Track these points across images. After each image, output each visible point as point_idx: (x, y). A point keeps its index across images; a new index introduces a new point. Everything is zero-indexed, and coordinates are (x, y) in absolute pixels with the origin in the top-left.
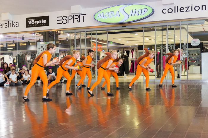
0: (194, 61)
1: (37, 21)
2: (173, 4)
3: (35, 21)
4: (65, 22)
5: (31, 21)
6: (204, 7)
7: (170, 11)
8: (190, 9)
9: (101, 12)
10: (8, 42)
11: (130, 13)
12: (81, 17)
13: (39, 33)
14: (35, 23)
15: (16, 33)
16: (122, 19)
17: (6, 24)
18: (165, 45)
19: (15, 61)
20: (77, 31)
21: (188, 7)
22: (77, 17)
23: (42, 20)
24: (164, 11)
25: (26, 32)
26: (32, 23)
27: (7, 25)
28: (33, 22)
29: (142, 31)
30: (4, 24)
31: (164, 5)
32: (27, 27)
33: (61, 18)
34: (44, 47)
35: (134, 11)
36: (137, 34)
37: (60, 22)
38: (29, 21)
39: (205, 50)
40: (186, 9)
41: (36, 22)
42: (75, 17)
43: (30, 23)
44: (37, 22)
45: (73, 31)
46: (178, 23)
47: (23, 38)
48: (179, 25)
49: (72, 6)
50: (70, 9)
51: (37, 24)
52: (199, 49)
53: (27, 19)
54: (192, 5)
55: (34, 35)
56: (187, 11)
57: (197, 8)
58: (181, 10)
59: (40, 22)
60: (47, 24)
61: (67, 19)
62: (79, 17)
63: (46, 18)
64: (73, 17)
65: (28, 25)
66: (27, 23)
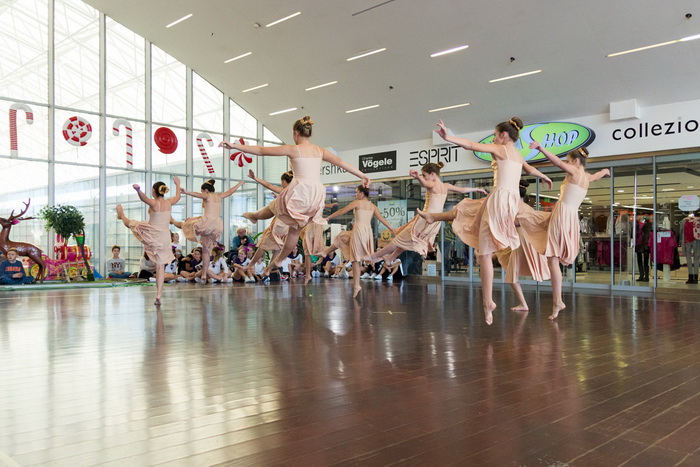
2: (636, 118)
3: (373, 162)
4: (423, 161)
5: (367, 161)
7: (630, 133)
8: (675, 128)
12: (453, 151)
14: (373, 165)
16: (527, 154)
21: (672, 124)
22: (444, 152)
23: (386, 159)
24: (617, 135)
26: (369, 166)
28: (370, 164)
31: (615, 122)
32: (361, 172)
33: (417, 155)
34: (389, 211)
35: (551, 137)
37: (416, 162)
38: (364, 162)
40: (665, 128)
41: (376, 163)
42: (442, 153)
43: (365, 166)
46: (648, 161)
53: (361, 157)
54: (680, 118)
56: (667, 133)
57: (692, 126)
58: (655, 130)
59: (381, 163)
60: (393, 167)
61: (427, 156)
62: (448, 151)
63: (392, 155)
64: (437, 152)
65: (362, 170)
66: (361, 165)
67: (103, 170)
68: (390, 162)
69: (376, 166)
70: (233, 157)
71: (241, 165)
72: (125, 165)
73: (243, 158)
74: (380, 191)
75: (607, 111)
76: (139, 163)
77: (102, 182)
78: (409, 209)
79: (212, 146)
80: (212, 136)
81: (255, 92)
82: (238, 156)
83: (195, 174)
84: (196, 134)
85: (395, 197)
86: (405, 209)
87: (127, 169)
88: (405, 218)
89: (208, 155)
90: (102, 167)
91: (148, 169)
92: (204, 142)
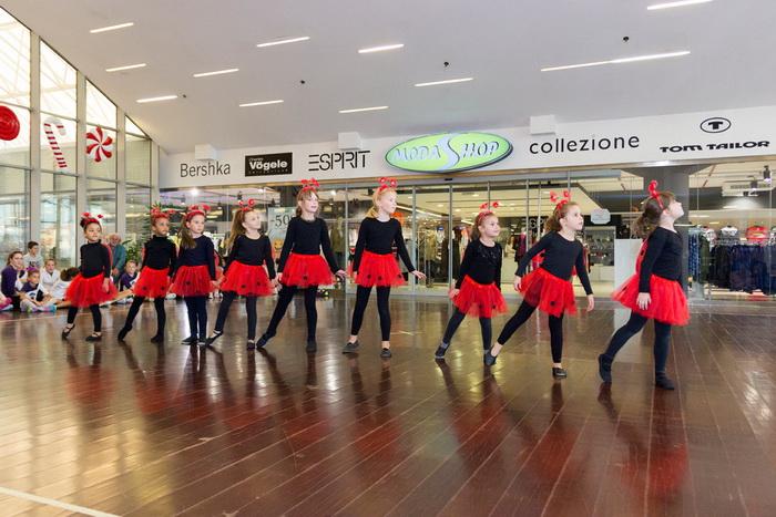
0: (602, 255)
1: (268, 164)
2: (554, 133)
3: (263, 163)
4: (325, 165)
5: (255, 163)
6: (619, 142)
7: (547, 148)
8: (589, 145)
9: (401, 148)
10: (208, 205)
11: (460, 151)
12: (360, 156)
13: (273, 188)
14: (263, 168)
15: (224, 187)
16: (445, 162)
18: (536, 218)
19: (222, 246)
20: (351, 186)
21: (586, 141)
22: (350, 156)
23: (279, 161)
24: (534, 149)
25: (246, 185)
26: (258, 167)
28: (260, 166)
29: (485, 189)
31: (533, 135)
32: (247, 175)
33: (318, 159)
34: (281, 218)
35: (470, 147)
36: (476, 195)
37: (316, 166)
38: (251, 163)
39: (625, 231)
40: (580, 145)
41: (266, 165)
42: (346, 157)
43: (253, 168)
44: (268, 166)
45: (342, 186)
46: (563, 175)
47: (240, 197)
48: (566, 179)
49: (340, 135)
50: (336, 139)
51: (268, 169)
52: (614, 228)
53: (248, 158)
54: (593, 136)
55: (261, 191)
56: (582, 149)
57: (604, 144)
58: (571, 146)
59: (273, 165)
60: (289, 170)
61: (330, 160)
62: (355, 156)
63: (287, 157)
64: (342, 157)
65: (249, 172)
66: (248, 167)
68: (284, 164)
70: (89, 150)
71: (98, 159)
73: (101, 151)
75: (527, 123)
79: (63, 134)
80: (64, 122)
81: (123, 72)
82: (96, 148)
83: (42, 168)
84: (44, 118)
92: (53, 128)
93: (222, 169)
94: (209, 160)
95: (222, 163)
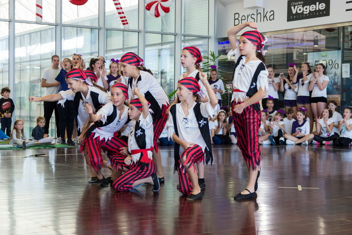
1: (308, 7)
3: (303, 7)
5: (296, 7)
14: (303, 11)
17: (253, 16)
23: (317, 3)
26: (299, 12)
27: (255, 18)
28: (300, 10)
30: (250, 16)
32: (289, 20)
38: (292, 8)
41: (306, 9)
43: (294, 12)
51: (308, 12)
53: (289, 3)
59: (313, 8)
60: (326, 12)
65: (291, 17)
66: (289, 11)
67: (12, 24)
68: (322, 6)
69: (306, 12)
70: (149, 9)
72: (34, 18)
73: (159, 8)
74: (316, 42)
76: (49, 16)
77: (12, 41)
78: (343, 62)
82: (155, 5)
83: (107, 26)
85: (328, 48)
86: (340, 62)
87: (37, 23)
88: (338, 72)
89: (122, 5)
90: (11, 21)
91: (59, 22)
93: (268, 16)
94: (256, 8)
95: (268, 9)
